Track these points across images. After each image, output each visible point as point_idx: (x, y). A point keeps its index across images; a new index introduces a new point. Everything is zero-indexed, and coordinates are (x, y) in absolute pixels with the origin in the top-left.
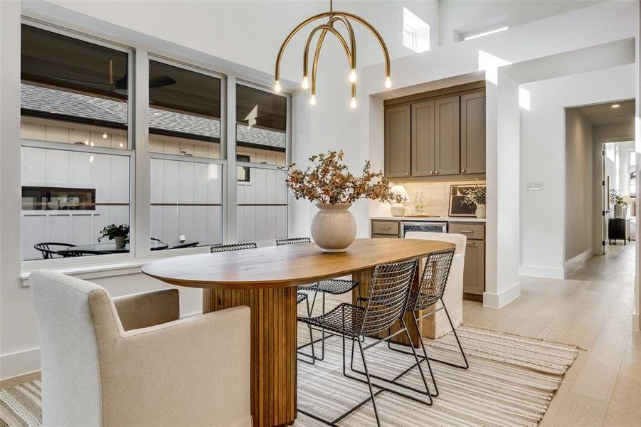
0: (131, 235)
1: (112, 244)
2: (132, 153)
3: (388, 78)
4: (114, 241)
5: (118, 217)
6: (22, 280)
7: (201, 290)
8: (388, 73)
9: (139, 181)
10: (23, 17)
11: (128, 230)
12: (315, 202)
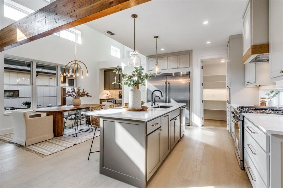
0: (31, 105)
1: (26, 107)
2: (32, 85)
3: (87, 74)
4: (26, 106)
5: (28, 100)
6: (4, 114)
7: (46, 113)
8: (87, 73)
9: (33, 92)
10: (5, 57)
11: (30, 103)
12: (72, 97)
